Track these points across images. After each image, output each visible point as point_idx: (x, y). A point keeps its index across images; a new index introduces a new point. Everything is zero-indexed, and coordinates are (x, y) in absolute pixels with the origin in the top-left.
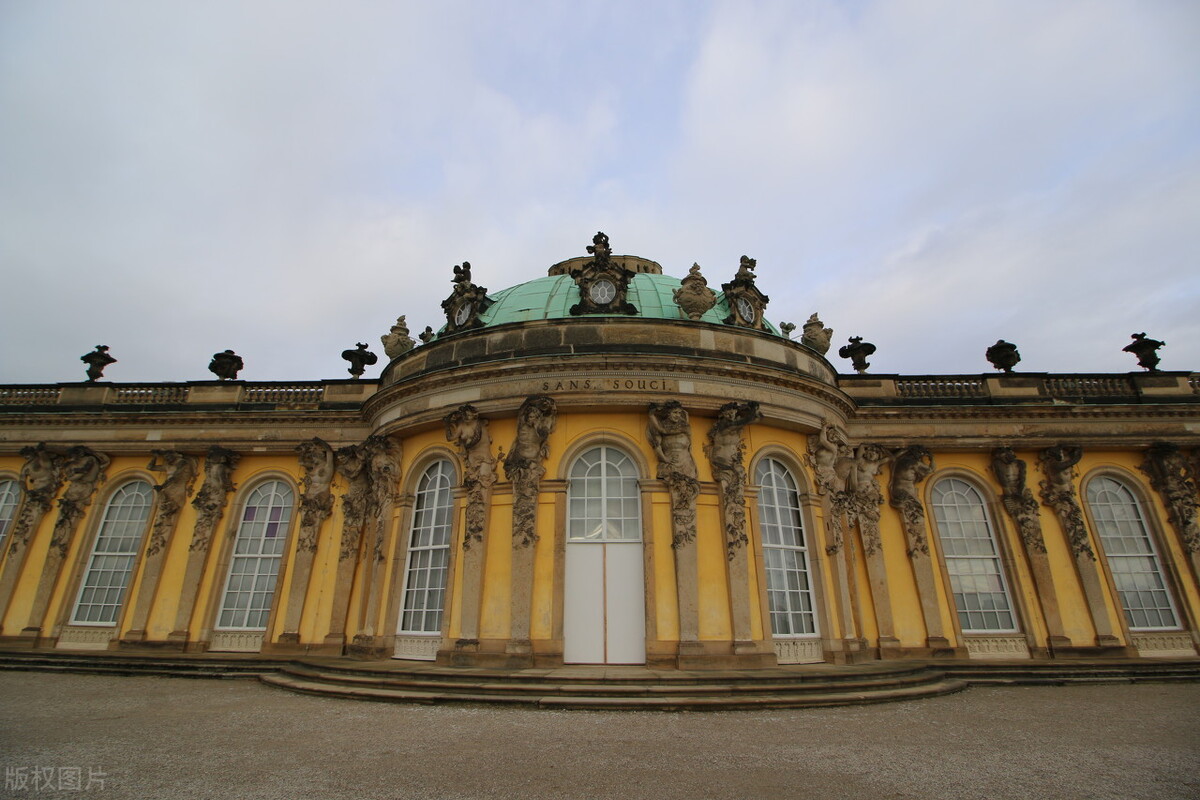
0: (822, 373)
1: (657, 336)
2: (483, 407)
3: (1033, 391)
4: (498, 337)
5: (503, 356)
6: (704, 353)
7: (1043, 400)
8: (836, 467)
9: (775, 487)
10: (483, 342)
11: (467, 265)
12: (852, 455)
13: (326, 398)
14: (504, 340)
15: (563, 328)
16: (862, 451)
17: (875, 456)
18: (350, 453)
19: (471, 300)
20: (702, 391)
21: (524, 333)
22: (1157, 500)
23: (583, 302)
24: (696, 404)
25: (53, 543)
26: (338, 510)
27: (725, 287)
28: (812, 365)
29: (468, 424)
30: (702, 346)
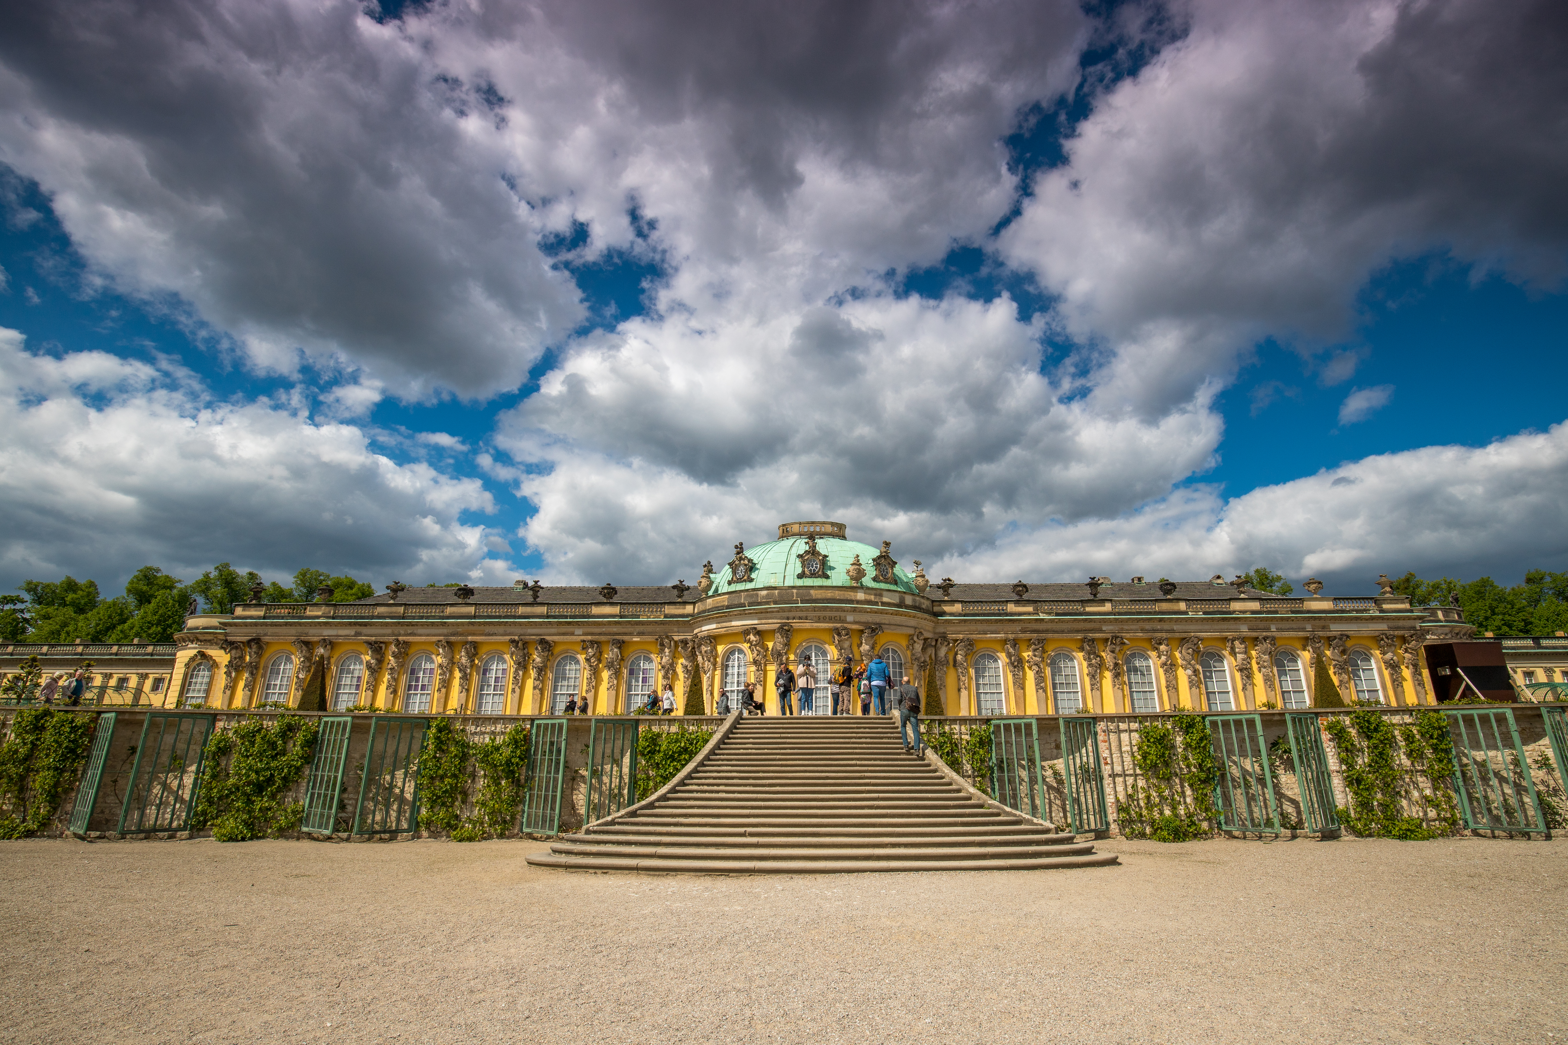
0: (920, 603)
1: (837, 594)
2: (759, 627)
3: (1030, 609)
4: (764, 593)
5: (767, 603)
6: (858, 602)
7: (1034, 614)
8: (924, 649)
9: (891, 661)
10: (757, 595)
11: (741, 544)
12: (934, 643)
13: (667, 612)
14: (768, 595)
15: (795, 591)
16: (940, 640)
17: (946, 643)
18: (685, 642)
19: (746, 565)
20: (857, 620)
21: (776, 592)
22: (1085, 664)
23: (803, 572)
24: (855, 627)
25: (535, 688)
26: (679, 670)
27: (874, 560)
28: (914, 600)
29: (754, 635)
30: (858, 598)
